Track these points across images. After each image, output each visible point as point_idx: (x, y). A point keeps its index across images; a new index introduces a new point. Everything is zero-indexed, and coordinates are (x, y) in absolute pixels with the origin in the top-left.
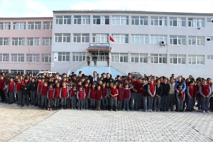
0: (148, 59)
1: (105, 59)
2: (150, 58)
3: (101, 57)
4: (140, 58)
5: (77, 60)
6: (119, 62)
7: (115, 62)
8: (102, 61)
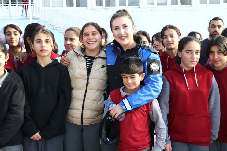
6: (62, 7)
7: (52, 7)
8: (17, 5)
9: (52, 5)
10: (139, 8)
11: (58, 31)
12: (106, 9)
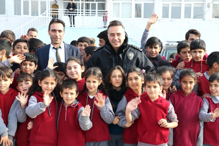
0: (206, 9)
1: (97, 10)
2: (211, 5)
3: (88, 5)
4: (186, 8)
5: (26, 13)
6: (131, 18)
7: (122, 17)
8: (90, 15)
9: (122, 16)
10: (204, 21)
11: (132, 40)
12: (172, 21)
